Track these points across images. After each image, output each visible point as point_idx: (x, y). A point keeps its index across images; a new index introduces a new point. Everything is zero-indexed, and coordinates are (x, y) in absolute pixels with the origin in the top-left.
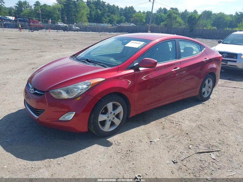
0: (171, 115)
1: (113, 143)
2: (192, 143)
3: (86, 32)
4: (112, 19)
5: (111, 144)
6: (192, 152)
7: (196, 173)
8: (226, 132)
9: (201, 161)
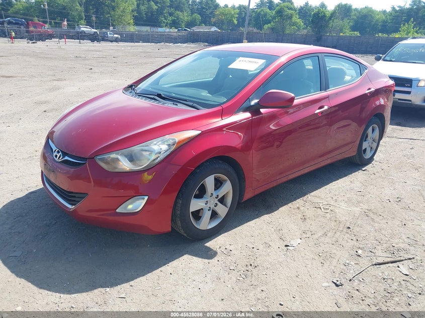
0: (312, 194)
1: (218, 251)
2: (361, 246)
3: (132, 44)
4: (178, 19)
5: (215, 254)
6: (365, 262)
7: (381, 304)
8: (416, 222)
9: (384, 279)
